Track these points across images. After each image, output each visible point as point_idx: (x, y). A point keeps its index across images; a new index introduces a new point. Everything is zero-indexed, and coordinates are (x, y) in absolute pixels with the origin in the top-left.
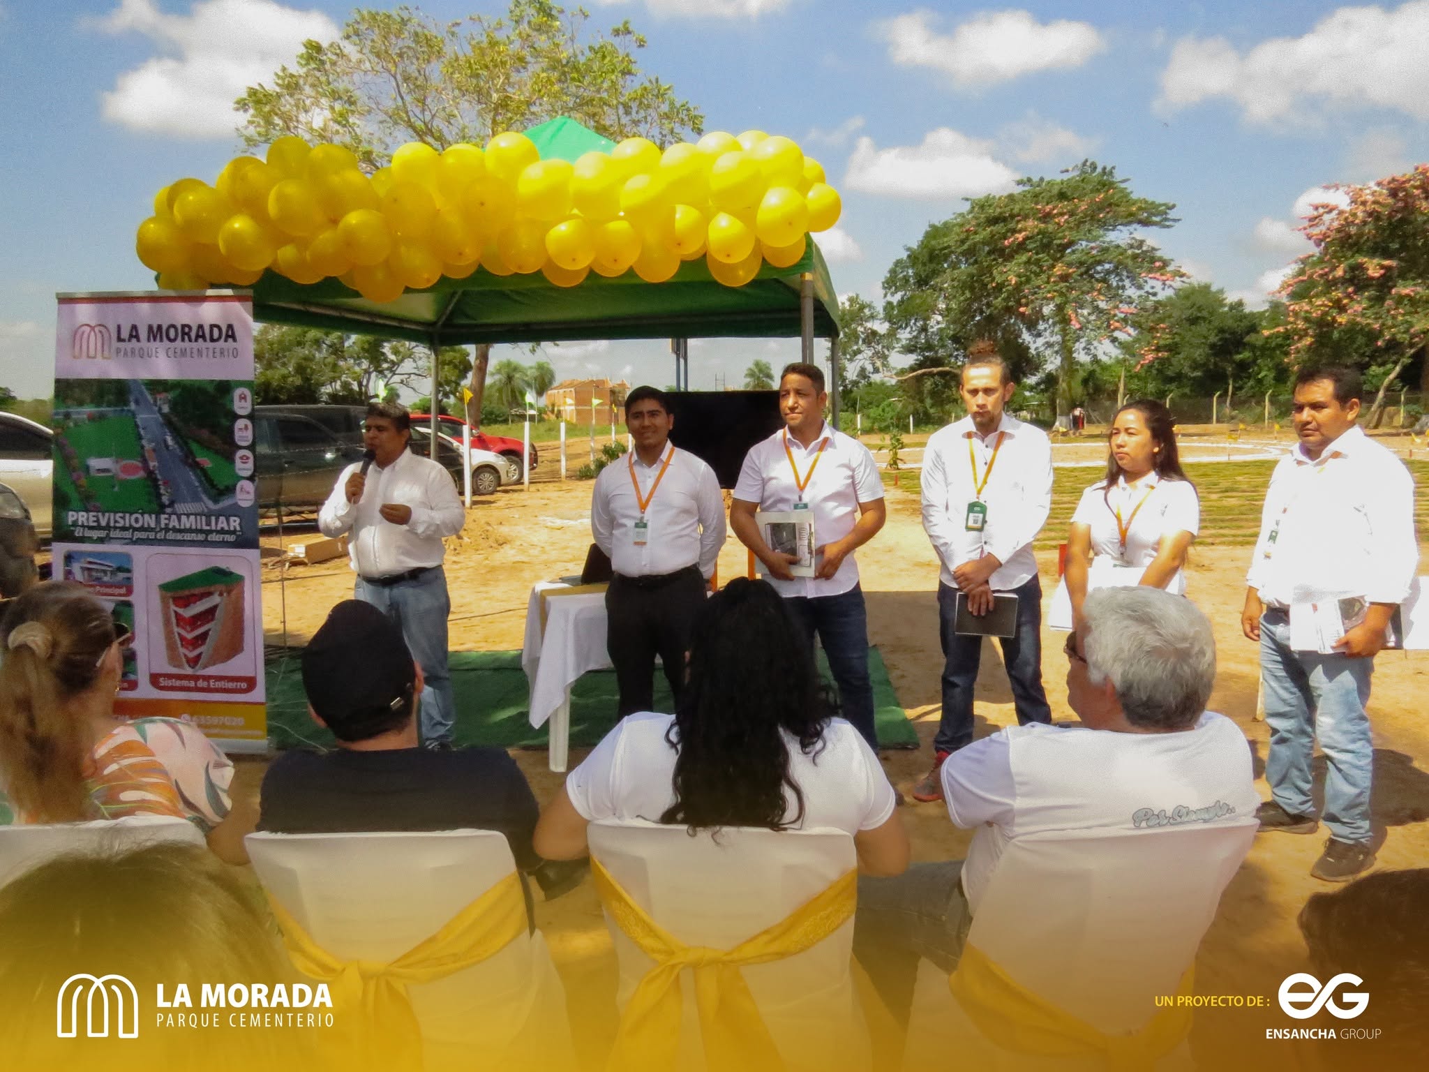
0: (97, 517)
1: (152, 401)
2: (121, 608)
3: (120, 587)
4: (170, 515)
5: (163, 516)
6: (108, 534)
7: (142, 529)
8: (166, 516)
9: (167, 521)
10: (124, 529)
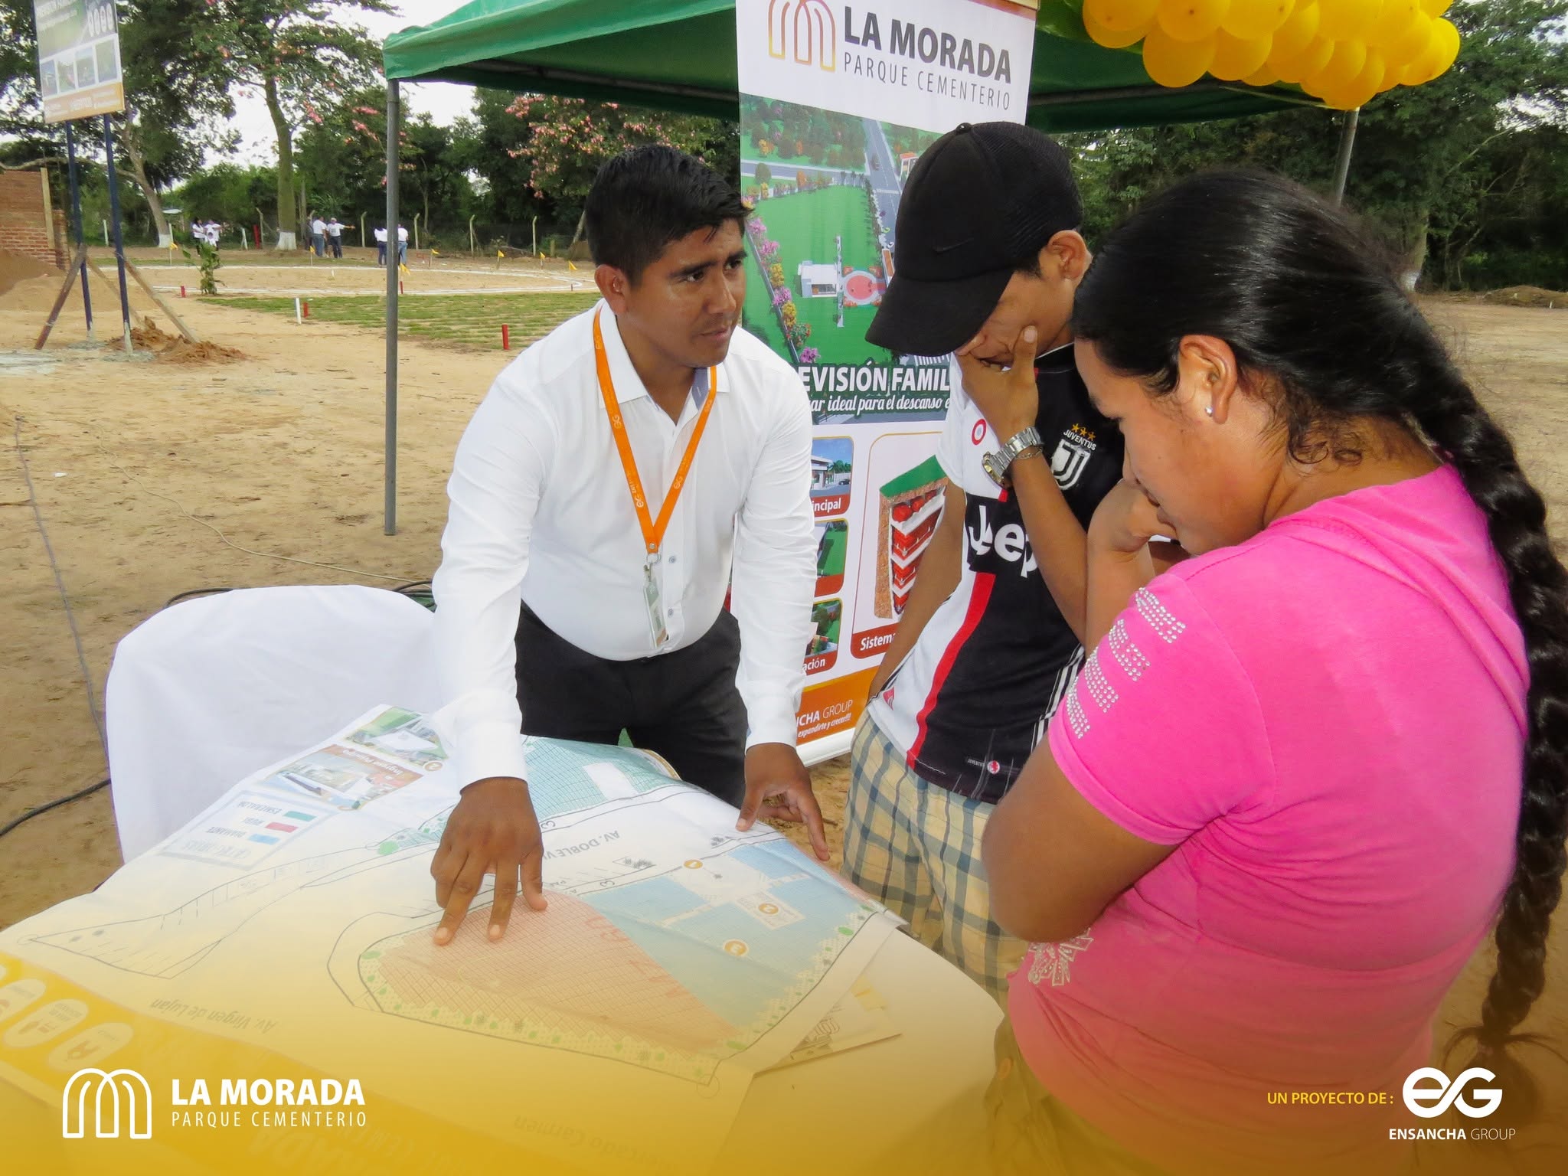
0: (811, 374)
1: (893, 164)
2: (833, 535)
3: (833, 499)
4: (905, 368)
5: (897, 371)
6: (825, 407)
7: (871, 394)
8: (901, 371)
9: (900, 380)
10: (847, 395)
